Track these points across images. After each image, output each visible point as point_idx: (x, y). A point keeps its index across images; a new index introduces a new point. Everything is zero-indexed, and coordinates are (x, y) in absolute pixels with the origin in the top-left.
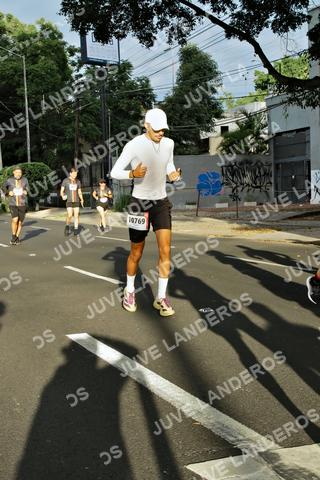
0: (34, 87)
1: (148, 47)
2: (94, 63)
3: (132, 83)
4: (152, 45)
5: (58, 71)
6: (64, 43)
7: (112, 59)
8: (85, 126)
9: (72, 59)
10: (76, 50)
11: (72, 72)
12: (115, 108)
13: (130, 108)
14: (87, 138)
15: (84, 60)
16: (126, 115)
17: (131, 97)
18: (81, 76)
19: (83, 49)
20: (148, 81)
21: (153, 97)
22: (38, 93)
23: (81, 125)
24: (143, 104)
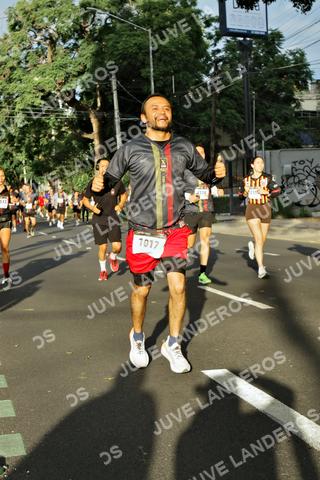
0: (162, 68)
1: (304, 11)
2: (235, 34)
3: (283, 57)
4: (309, 9)
5: (191, 47)
6: (199, 12)
7: (258, 28)
8: (223, 112)
9: (207, 30)
10: (213, 20)
11: (207, 46)
12: (262, 88)
13: (279, 89)
14: (225, 128)
15: (224, 31)
16: (274, 98)
17: (281, 74)
18: (219, 51)
19: (222, 18)
20: (303, 55)
21: (309, 74)
22: (166, 74)
23: (219, 111)
24: (297, 83)
